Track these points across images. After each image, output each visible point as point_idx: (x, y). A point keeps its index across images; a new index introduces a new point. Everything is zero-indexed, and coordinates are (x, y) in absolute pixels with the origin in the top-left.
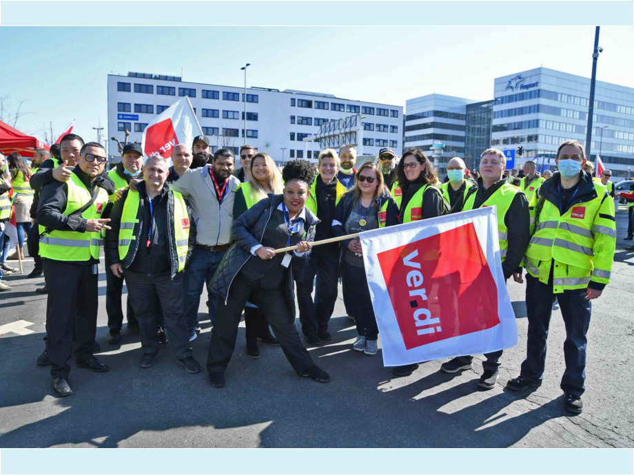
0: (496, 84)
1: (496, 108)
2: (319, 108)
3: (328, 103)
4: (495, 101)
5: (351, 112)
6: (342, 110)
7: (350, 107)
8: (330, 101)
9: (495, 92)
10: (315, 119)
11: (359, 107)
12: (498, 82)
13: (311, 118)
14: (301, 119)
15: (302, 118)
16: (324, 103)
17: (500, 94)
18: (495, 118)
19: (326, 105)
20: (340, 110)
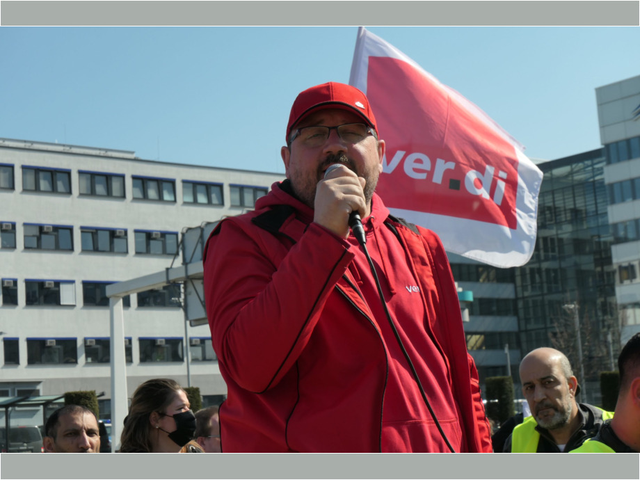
0: (602, 104)
1: (613, 173)
2: (92, 193)
3: (123, 177)
4: (608, 153)
5: (195, 202)
6: (167, 196)
7: (194, 186)
8: (129, 170)
9: (603, 126)
10: (84, 230)
11: (220, 186)
12: (608, 97)
13: (70, 229)
14: (36, 231)
15: (41, 227)
16: (108, 177)
17: (619, 134)
18: (613, 202)
19: (116, 185)
20: (160, 199)
